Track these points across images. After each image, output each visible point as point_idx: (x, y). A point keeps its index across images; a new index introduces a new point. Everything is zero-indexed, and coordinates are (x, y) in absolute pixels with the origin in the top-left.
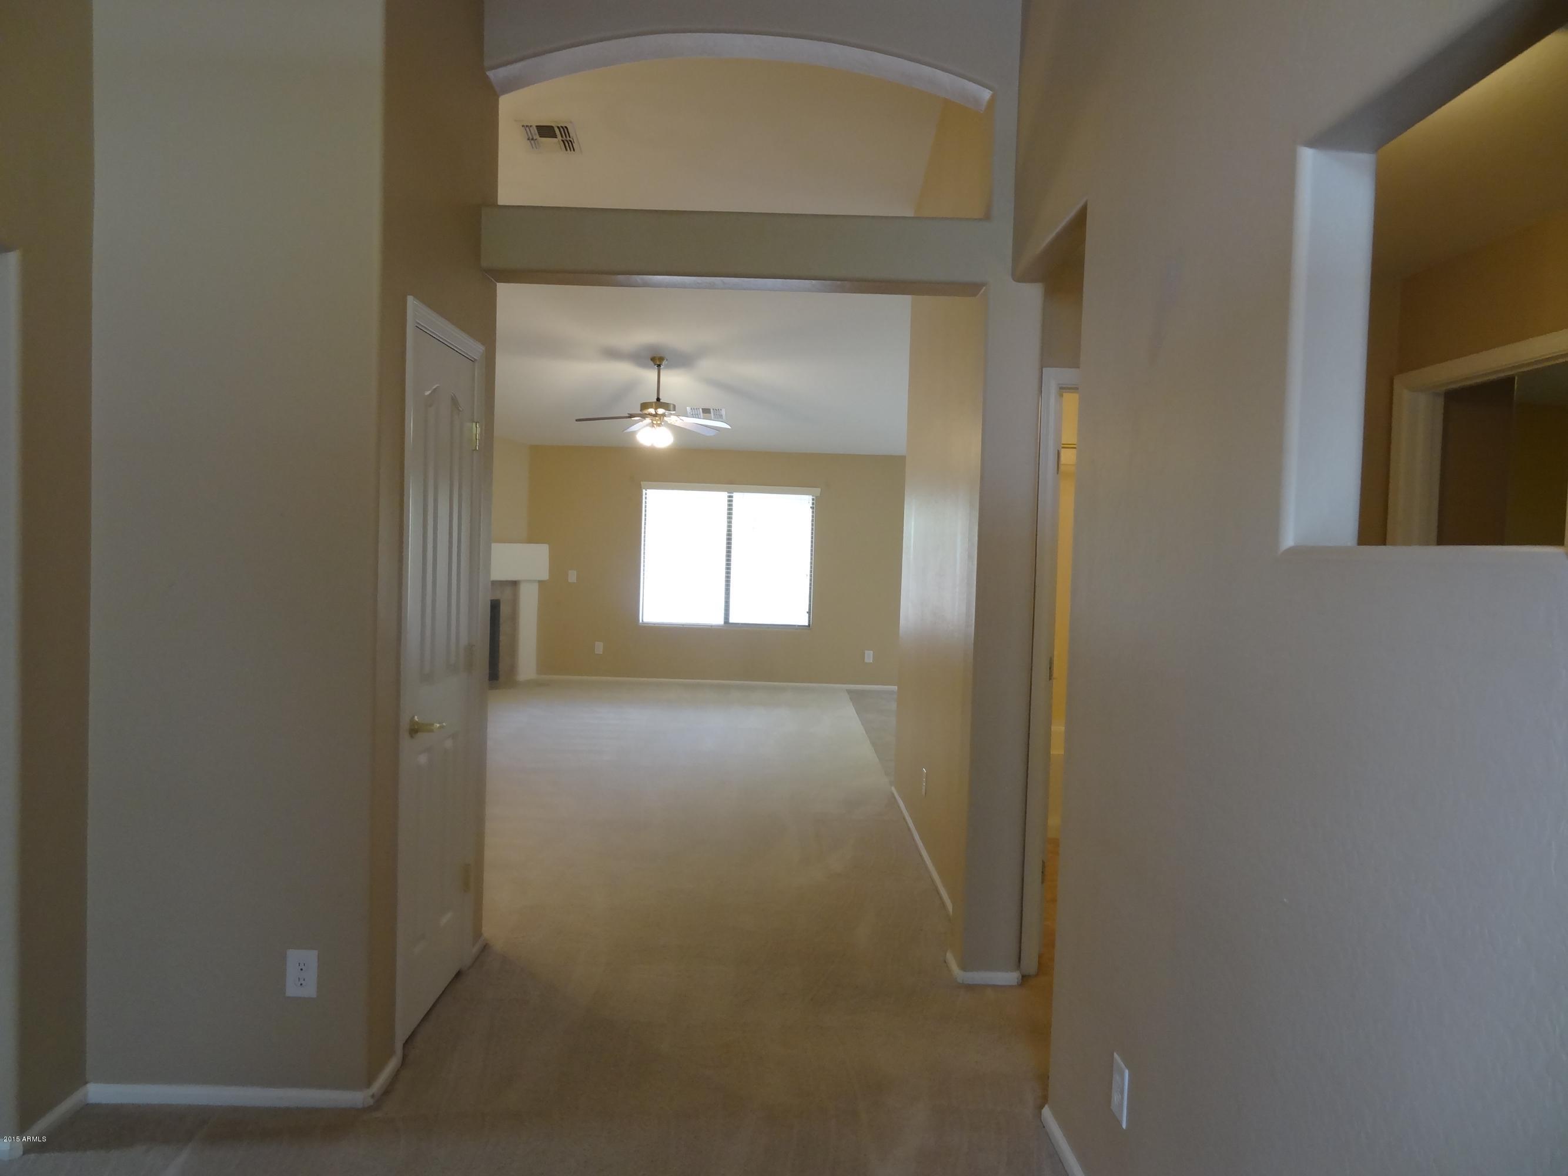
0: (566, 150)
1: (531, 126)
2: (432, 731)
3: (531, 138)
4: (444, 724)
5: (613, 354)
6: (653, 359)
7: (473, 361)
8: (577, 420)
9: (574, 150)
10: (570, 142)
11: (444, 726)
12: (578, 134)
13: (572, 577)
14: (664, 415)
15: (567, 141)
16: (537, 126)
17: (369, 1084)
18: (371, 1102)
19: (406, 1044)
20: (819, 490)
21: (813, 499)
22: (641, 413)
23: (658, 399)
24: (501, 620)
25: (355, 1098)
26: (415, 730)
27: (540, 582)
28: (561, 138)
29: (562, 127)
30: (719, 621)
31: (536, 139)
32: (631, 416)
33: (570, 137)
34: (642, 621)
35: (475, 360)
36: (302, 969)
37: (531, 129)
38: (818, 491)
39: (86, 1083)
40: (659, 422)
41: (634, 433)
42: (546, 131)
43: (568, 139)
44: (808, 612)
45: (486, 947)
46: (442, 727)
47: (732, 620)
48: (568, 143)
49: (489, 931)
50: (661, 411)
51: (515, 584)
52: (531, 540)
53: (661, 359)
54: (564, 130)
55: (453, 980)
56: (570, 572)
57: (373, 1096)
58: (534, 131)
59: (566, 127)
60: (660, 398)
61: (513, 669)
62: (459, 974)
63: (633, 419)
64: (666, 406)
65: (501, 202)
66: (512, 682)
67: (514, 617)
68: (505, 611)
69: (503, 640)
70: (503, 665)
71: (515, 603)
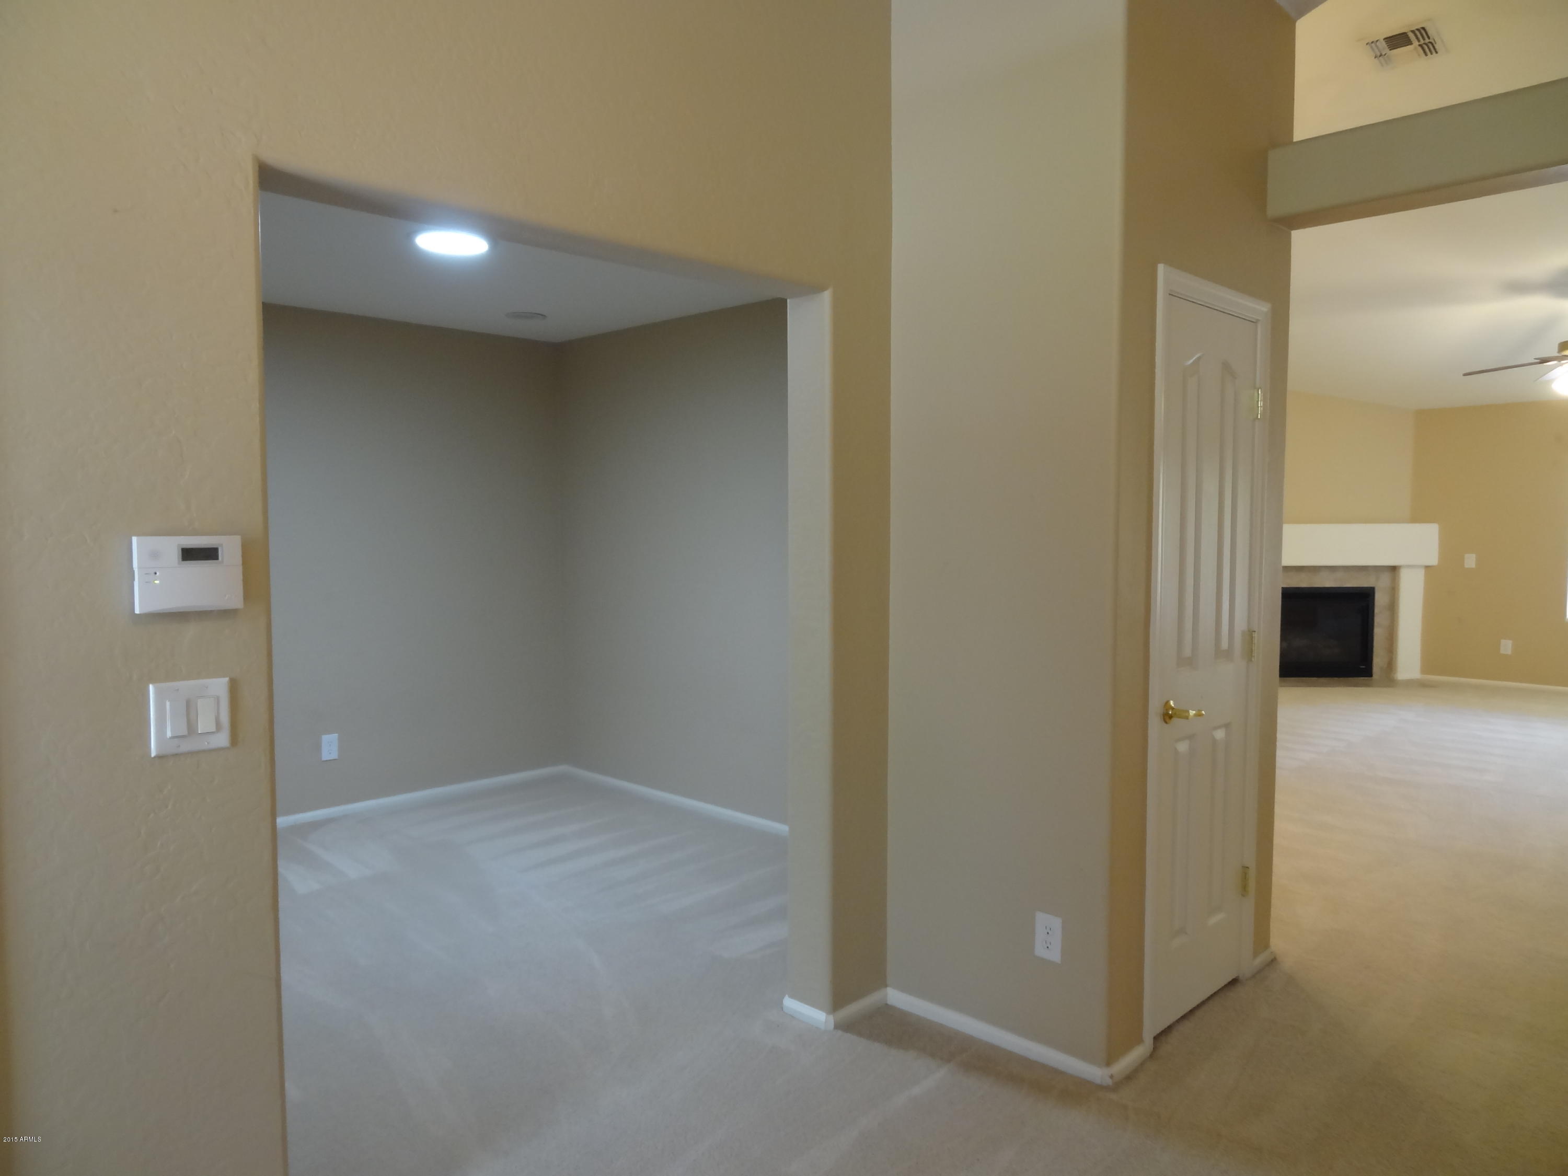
0: (1426, 55)
1: (1377, 41)
2: (1187, 718)
3: (1379, 54)
4: (1203, 712)
5: (1519, 288)
7: (1255, 322)
8: (1465, 375)
9: (1437, 52)
10: (1430, 45)
11: (1203, 715)
12: (1442, 32)
13: (1471, 561)
15: (1426, 44)
16: (1385, 39)
17: (1108, 1063)
18: (1109, 1082)
19: (1156, 1038)
22: (1558, 355)
24: (1376, 610)
25: (1095, 1073)
26: (1168, 716)
27: (1427, 567)
28: (1417, 43)
29: (1418, 30)
31: (1385, 54)
32: (1543, 361)
33: (1429, 38)
35: (1258, 320)
36: (1048, 933)
37: (1378, 43)
39: (886, 986)
41: (1550, 382)
42: (1397, 41)
43: (1427, 40)
45: (1273, 962)
46: (1199, 715)
48: (1428, 47)
49: (1278, 943)
51: (1394, 569)
52: (1416, 518)
54: (1422, 32)
55: (1226, 986)
56: (1466, 556)
57: (1112, 1077)
58: (1383, 45)
59: (1423, 28)
61: (1391, 665)
62: (1234, 982)
63: (1545, 364)
65: (1295, 140)
66: (1389, 681)
67: (1393, 607)
68: (1380, 600)
69: (1379, 633)
70: (1378, 660)
71: (1394, 591)
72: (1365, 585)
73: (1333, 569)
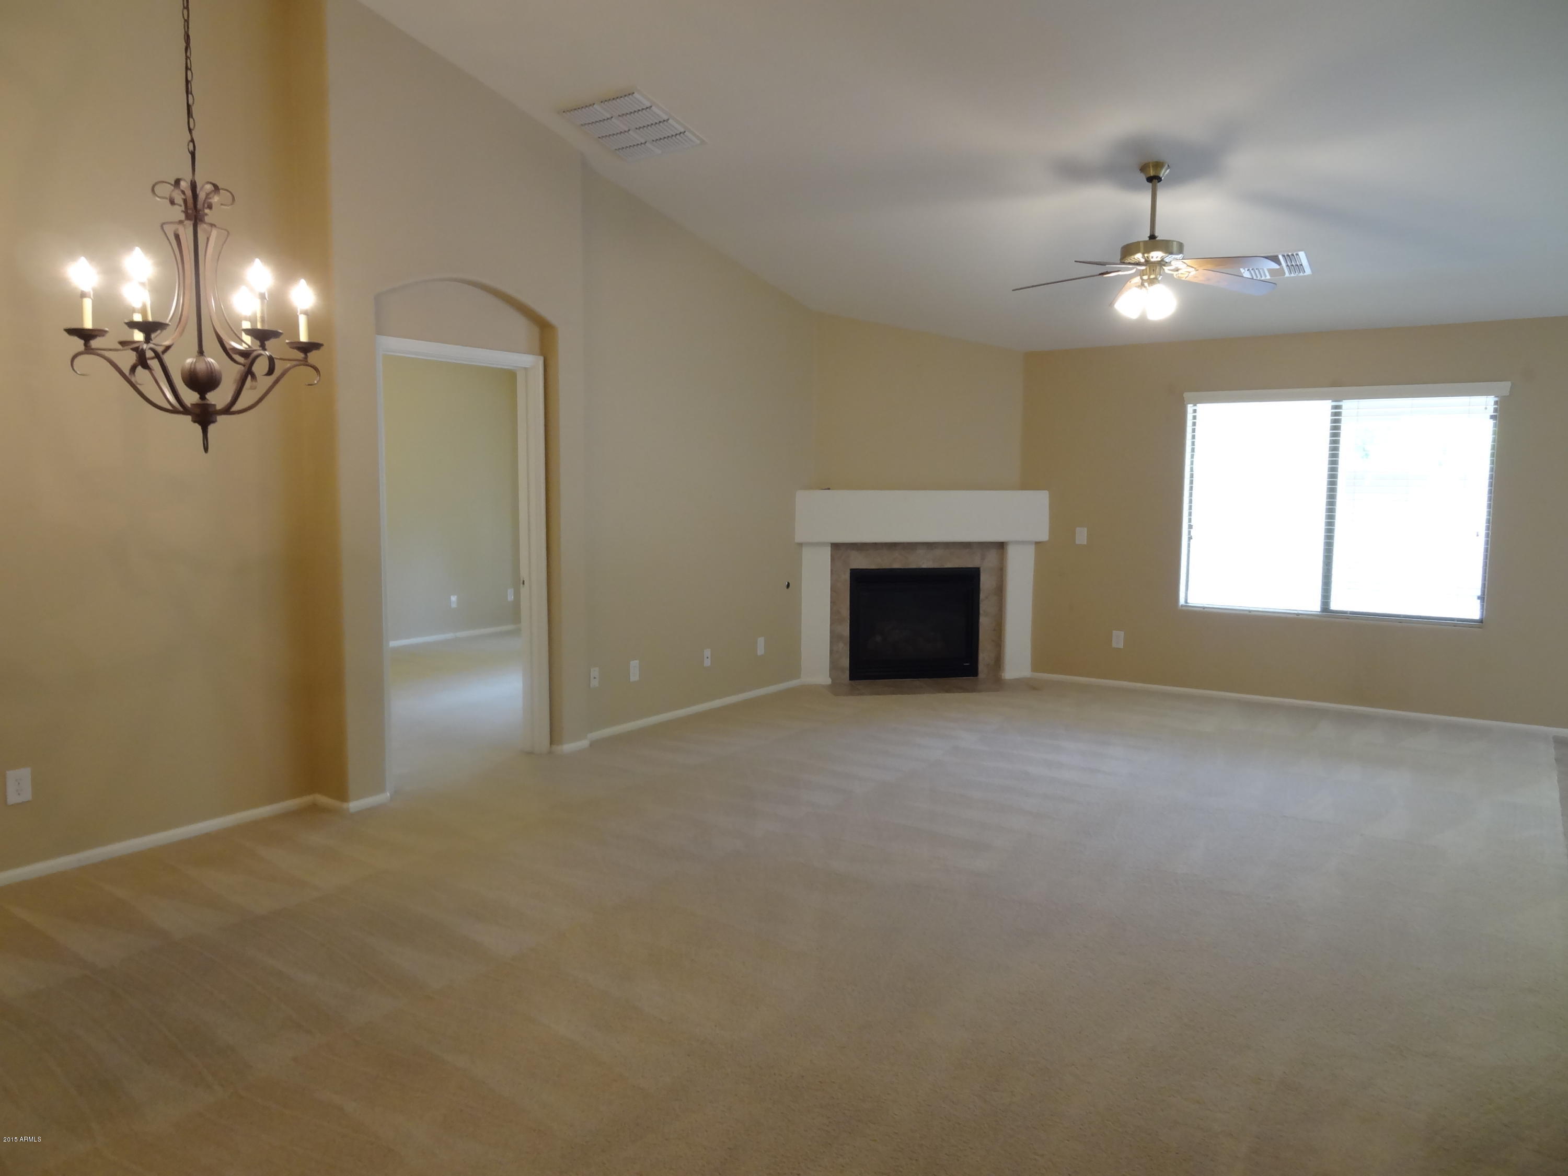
6: (1143, 169)
8: (1014, 291)
13: (1082, 536)
14: (1162, 263)
20: (1509, 384)
21: (1496, 403)
22: (1121, 262)
23: (1152, 237)
24: (982, 596)
27: (1037, 543)
30: (1311, 604)
32: (1106, 270)
34: (1186, 602)
38: (1505, 387)
40: (1152, 277)
44: (1479, 598)
47: (1335, 606)
50: (1156, 256)
51: (1001, 546)
52: (1025, 485)
53: (1158, 165)
56: (1078, 529)
60: (1156, 234)
61: (998, 662)
63: (1109, 275)
64: (1166, 246)
66: (997, 683)
67: (1000, 591)
68: (986, 582)
69: (985, 622)
70: (985, 656)
71: (1001, 572)
72: (970, 565)
73: (930, 546)
